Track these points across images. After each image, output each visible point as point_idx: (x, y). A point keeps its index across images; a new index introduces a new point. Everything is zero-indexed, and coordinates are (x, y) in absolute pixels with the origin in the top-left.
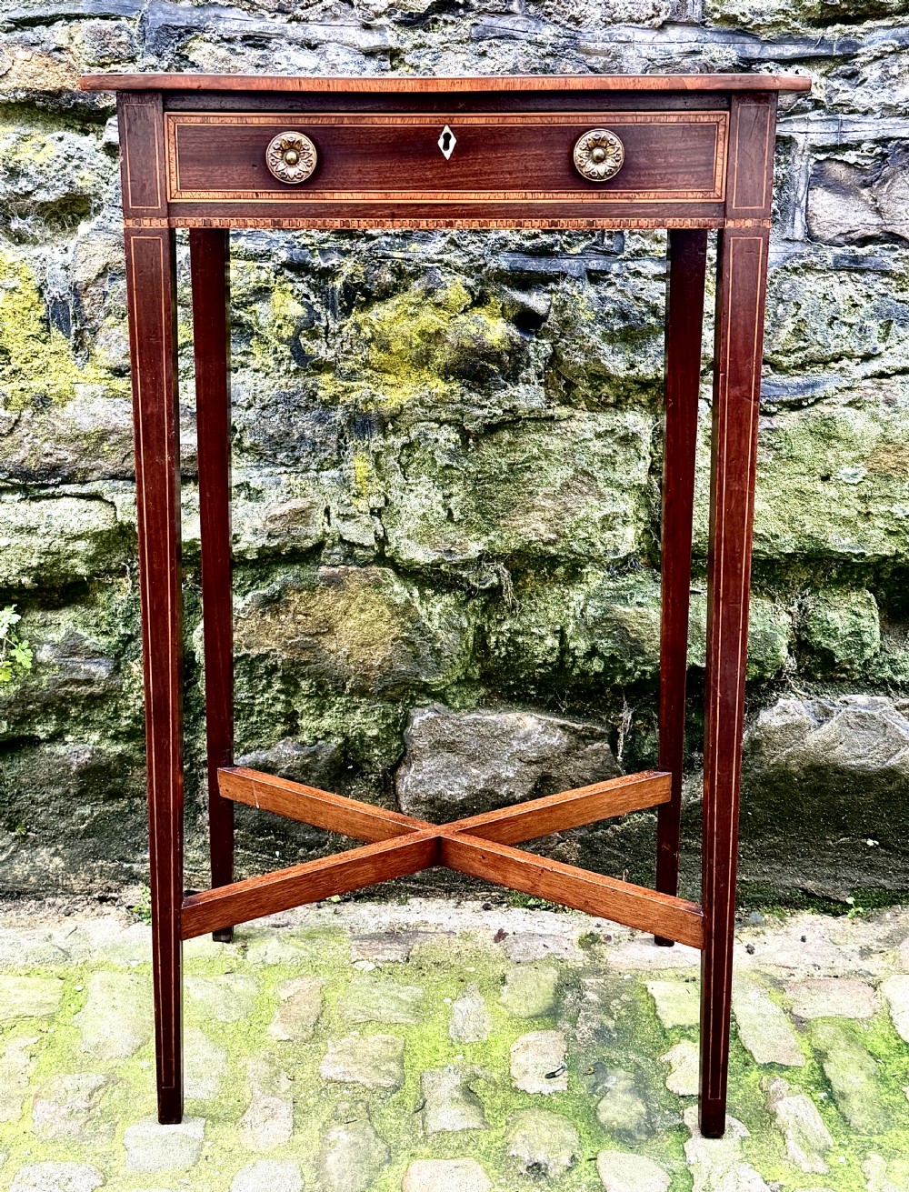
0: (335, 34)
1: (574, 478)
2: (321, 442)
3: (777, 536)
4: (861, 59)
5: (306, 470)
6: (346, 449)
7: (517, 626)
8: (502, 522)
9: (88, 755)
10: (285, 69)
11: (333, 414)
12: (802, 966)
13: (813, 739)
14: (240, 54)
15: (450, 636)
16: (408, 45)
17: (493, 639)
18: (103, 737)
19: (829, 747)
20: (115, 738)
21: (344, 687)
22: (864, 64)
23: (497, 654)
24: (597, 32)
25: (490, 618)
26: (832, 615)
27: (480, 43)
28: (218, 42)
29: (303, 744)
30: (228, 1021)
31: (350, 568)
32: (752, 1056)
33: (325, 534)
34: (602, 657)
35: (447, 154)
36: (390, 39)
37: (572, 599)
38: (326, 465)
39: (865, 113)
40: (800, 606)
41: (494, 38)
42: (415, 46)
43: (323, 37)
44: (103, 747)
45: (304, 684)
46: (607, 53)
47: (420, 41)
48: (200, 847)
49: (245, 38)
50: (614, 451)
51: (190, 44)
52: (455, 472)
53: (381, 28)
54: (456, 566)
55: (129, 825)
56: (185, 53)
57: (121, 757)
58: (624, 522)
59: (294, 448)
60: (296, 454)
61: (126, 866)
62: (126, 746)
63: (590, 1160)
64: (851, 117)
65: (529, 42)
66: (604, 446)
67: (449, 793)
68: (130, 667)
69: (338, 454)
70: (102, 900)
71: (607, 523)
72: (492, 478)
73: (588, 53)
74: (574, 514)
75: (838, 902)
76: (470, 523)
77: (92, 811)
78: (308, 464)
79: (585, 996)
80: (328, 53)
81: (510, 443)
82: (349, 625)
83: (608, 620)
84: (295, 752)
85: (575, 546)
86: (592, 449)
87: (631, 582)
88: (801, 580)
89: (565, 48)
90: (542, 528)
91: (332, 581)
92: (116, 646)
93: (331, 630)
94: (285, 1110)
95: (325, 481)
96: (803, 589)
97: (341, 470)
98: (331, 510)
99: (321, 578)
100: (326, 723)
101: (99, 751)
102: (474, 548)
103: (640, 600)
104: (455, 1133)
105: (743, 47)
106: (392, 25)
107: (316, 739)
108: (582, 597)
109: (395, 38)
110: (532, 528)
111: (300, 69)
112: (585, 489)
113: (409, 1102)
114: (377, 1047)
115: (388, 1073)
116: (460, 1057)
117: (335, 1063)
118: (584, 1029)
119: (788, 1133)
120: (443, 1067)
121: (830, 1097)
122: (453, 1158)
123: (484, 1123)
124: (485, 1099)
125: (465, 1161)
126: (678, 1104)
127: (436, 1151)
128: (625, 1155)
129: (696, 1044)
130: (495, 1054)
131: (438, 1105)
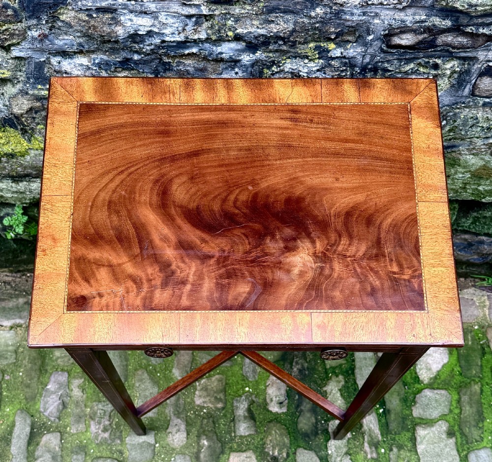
32: (358, 386)
63: (293, 454)
94: (183, 427)
104: (245, 437)
113: (229, 416)
114: (215, 384)
115: (220, 400)
116: (247, 389)
117: (200, 396)
118: (295, 369)
119: (366, 437)
120: (241, 396)
121: (384, 412)
122: (245, 451)
123: (256, 431)
124: (256, 415)
125: (250, 453)
126: (327, 417)
127: (239, 446)
128: (306, 451)
129: (337, 379)
130: (261, 387)
131: (239, 421)
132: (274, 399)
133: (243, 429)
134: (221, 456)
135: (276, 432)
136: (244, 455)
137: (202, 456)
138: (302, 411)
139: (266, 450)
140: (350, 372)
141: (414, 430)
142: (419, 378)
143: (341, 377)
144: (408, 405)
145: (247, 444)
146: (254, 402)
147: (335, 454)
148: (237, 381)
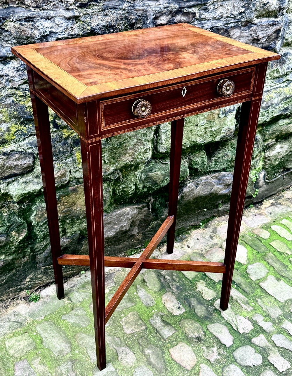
0: (57, 13)
1: (137, 142)
2: (66, 151)
3: (186, 143)
4: (208, 4)
5: (62, 161)
6: (73, 151)
7: (124, 186)
8: (119, 160)
9: (2, 263)
10: (41, 29)
11: (68, 141)
12: (203, 247)
13: (196, 192)
14: (24, 25)
15: (107, 195)
16: (81, 14)
17: (118, 191)
18: (6, 256)
19: (199, 192)
20: (10, 255)
21: (79, 218)
22: (209, 5)
23: (119, 194)
24: (140, 3)
25: (116, 186)
26: (197, 159)
27: (106, 11)
28: (15, 21)
29: (69, 237)
30: (87, 326)
31: (78, 185)
32: (214, 281)
33: (70, 178)
34: (146, 187)
35: (184, 95)
36: (76, 13)
37: (137, 174)
38: (68, 157)
39: (208, 20)
40: (189, 158)
41: (110, 9)
42: (84, 14)
43: (53, 15)
44: (7, 259)
45: (67, 221)
46: (143, 10)
47: (85, 12)
48: (41, 273)
49: (25, 19)
50: (146, 131)
51: (5, 24)
52: (105, 149)
53: (72, 9)
54: (107, 176)
55: (17, 276)
56: (3, 27)
57: (13, 260)
58: (149, 150)
59: (57, 155)
60: (58, 156)
61: (19, 287)
62: (13, 256)
63: (207, 330)
64: (205, 22)
65: (120, 9)
66: (144, 131)
67: (110, 235)
68: (12, 234)
69: (71, 153)
70: (13, 299)
71: (145, 152)
72: (116, 148)
73: (137, 11)
74: (137, 152)
75: (198, 225)
76: (110, 162)
77: (6, 277)
78: (62, 159)
79: (166, 278)
80: (56, 21)
81: (119, 137)
82: (80, 201)
83: (148, 178)
84: (68, 240)
85: (138, 160)
86: (141, 132)
87: (152, 165)
88: (188, 152)
89: (131, 10)
90: (129, 158)
91: (75, 191)
92: (6, 229)
93: (75, 204)
94: (128, 350)
95: (69, 163)
96: (189, 154)
97: (72, 157)
98: (71, 170)
99: (71, 191)
100: (75, 229)
101: (6, 260)
102: (112, 169)
103: (155, 170)
104: (171, 336)
105: (180, 4)
106: (76, 8)
107: (72, 234)
108: (140, 173)
109: (77, 13)
110: (127, 159)
111: (46, 28)
112: (139, 144)
113: (153, 331)
114: (132, 318)
115: (141, 325)
116: (153, 311)
117: (127, 328)
118: (174, 289)
119: (239, 301)
120: (153, 316)
121: (237, 286)
122: (177, 344)
123: (176, 330)
124: (169, 322)
125: (181, 344)
126: (210, 303)
127: (171, 344)
128: (213, 325)
129: (200, 282)
130: (161, 306)
131: (161, 330)
132: (173, 308)
133: (167, 332)
134: (164, 355)
135: (188, 324)
136: (178, 346)
137: (152, 360)
138: (194, 306)
139: (190, 336)
140: (204, 277)
141: (259, 286)
142: (240, 263)
143: (201, 281)
144: (246, 277)
145: (175, 340)
146: (163, 316)
147: (230, 319)
148: (145, 311)
